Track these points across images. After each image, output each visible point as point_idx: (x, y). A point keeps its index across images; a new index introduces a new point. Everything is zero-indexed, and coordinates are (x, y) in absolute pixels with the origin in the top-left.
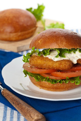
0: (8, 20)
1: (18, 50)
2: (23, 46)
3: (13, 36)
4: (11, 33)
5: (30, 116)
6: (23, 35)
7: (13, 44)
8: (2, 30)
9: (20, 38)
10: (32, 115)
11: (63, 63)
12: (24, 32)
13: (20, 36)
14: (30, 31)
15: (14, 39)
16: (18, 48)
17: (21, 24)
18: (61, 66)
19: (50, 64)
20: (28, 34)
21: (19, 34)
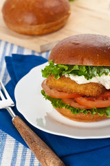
0: (28, 5)
1: (41, 49)
2: (49, 44)
3: (35, 28)
4: (32, 24)
5: (45, 162)
6: (48, 28)
7: (35, 40)
8: (20, 20)
9: (45, 31)
10: (47, 161)
11: (89, 87)
12: (51, 24)
13: (45, 29)
14: (59, 21)
15: (37, 33)
16: (41, 47)
17: (46, 11)
18: (87, 91)
19: (72, 87)
20: (56, 25)
21: (44, 26)
